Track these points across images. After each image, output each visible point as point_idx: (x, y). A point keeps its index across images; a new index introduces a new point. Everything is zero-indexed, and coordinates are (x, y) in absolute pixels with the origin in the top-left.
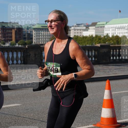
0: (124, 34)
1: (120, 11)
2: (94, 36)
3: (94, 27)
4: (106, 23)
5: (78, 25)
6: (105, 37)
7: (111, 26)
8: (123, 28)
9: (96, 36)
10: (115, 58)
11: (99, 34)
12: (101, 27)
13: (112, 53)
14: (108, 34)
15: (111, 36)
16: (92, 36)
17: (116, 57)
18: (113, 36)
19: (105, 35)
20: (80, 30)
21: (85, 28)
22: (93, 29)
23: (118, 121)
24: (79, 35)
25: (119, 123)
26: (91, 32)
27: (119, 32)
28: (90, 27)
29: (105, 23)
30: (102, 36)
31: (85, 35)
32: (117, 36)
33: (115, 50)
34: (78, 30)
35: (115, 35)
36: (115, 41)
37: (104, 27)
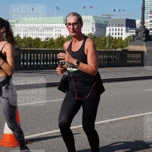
0: (38, 36)
4: (17, 22)
8: (37, 29)
10: (25, 64)
13: (22, 58)
14: (18, 35)
15: (22, 38)
17: (27, 63)
18: (24, 38)
27: (31, 33)
32: (30, 38)
33: (25, 54)
35: (27, 36)
36: (27, 44)
37: (14, 26)
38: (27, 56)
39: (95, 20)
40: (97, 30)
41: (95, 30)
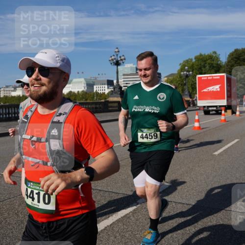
2: (21, 96)
5: (7, 87)
16: (19, 96)
20: (9, 91)
21: (13, 89)
22: (20, 90)
24: (8, 95)
26: (19, 93)
28: (17, 89)
31: (13, 95)
34: (7, 91)
39: (86, 81)
40: (87, 88)
41: (86, 88)
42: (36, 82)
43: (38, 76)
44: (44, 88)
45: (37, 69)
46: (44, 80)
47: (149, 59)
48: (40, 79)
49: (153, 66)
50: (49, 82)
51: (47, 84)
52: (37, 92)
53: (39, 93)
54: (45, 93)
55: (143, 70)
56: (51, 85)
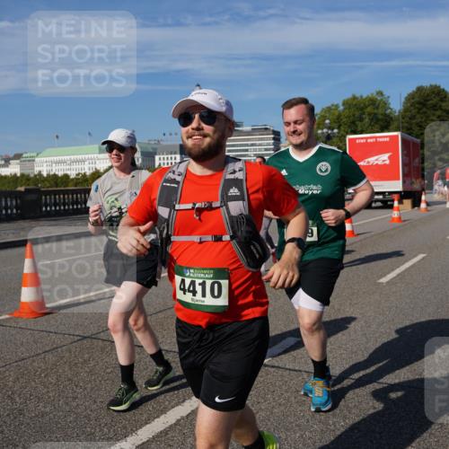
0: (65, 172)
1: (57, 137)
2: (19, 175)
3: (18, 161)
4: (37, 155)
6: (35, 176)
7: (45, 159)
8: (64, 162)
9: (22, 175)
10: (48, 209)
11: (26, 172)
12: (29, 161)
13: (43, 201)
14: (40, 172)
15: (45, 175)
16: (15, 175)
17: (51, 208)
18: (48, 175)
19: (36, 173)
21: (3, 162)
22: (18, 164)
23: (48, 305)
25: (47, 308)
26: (14, 169)
27: (57, 168)
28: (11, 162)
29: (35, 154)
30: (32, 176)
31: (3, 174)
32: (55, 175)
33: (48, 197)
35: (52, 173)
36: (52, 182)
37: (34, 161)
38: (50, 198)
39: (141, 148)
40: (143, 160)
41: (140, 160)
42: (197, 133)
43: (199, 124)
44: (208, 140)
45: (197, 116)
46: (208, 129)
47: (302, 106)
48: (203, 129)
49: (308, 119)
50: (215, 132)
51: (211, 133)
52: (199, 145)
53: (203, 147)
54: (210, 146)
55: (292, 124)
56: (216, 136)
